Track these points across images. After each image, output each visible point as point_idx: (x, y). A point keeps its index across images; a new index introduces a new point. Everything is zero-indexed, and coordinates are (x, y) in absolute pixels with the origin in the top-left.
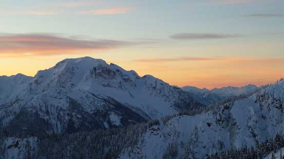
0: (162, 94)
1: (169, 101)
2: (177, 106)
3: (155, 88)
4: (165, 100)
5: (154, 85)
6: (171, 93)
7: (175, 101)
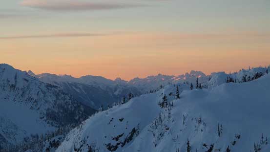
0: (27, 96)
1: (39, 109)
2: (51, 116)
3: (13, 86)
4: (32, 108)
5: (12, 82)
6: (42, 95)
7: (48, 109)
